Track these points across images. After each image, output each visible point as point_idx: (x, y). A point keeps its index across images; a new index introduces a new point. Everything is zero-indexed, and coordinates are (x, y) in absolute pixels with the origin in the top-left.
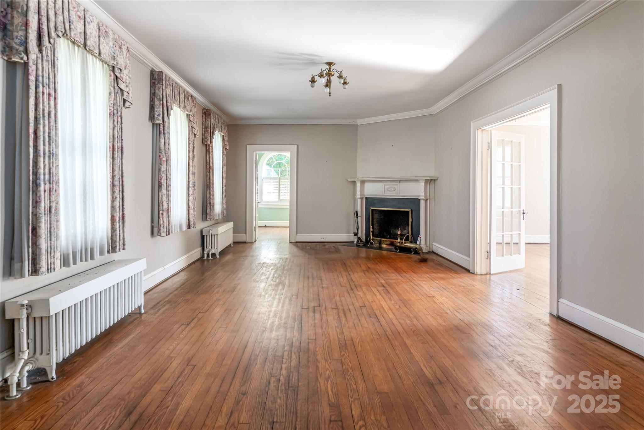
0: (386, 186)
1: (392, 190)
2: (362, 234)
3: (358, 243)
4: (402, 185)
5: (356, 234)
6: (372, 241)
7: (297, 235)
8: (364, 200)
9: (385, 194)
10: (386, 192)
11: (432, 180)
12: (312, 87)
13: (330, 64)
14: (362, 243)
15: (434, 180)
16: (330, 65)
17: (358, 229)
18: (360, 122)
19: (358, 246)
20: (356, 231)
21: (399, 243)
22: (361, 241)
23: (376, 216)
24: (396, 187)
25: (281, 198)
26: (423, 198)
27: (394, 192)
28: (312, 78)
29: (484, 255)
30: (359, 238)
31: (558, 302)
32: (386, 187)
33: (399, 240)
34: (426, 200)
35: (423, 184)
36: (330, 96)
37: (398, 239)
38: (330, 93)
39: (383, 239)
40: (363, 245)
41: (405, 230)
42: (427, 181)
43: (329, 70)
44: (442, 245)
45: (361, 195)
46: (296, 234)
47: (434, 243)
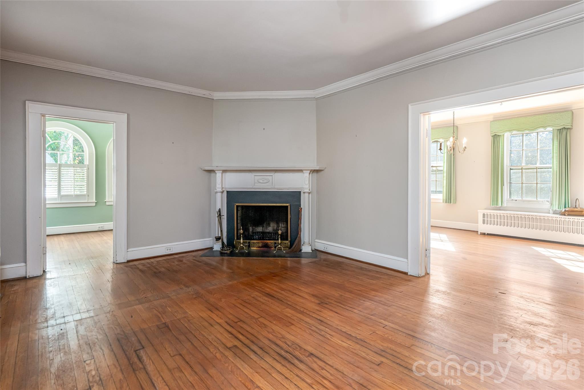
0: (256, 177)
1: (264, 182)
2: (224, 237)
3: (223, 250)
4: (278, 176)
5: (218, 239)
6: (241, 245)
7: (129, 250)
8: (225, 194)
9: (255, 187)
10: (256, 184)
11: (315, 170)
14: (228, 250)
15: (321, 170)
17: (221, 232)
18: (217, 95)
19: (222, 254)
22: (226, 247)
24: (270, 178)
25: (62, 193)
26: (306, 191)
27: (267, 184)
30: (223, 244)
33: (280, 241)
35: (307, 175)
39: (253, 241)
42: (312, 172)
44: (335, 242)
46: (127, 249)
47: (317, 241)
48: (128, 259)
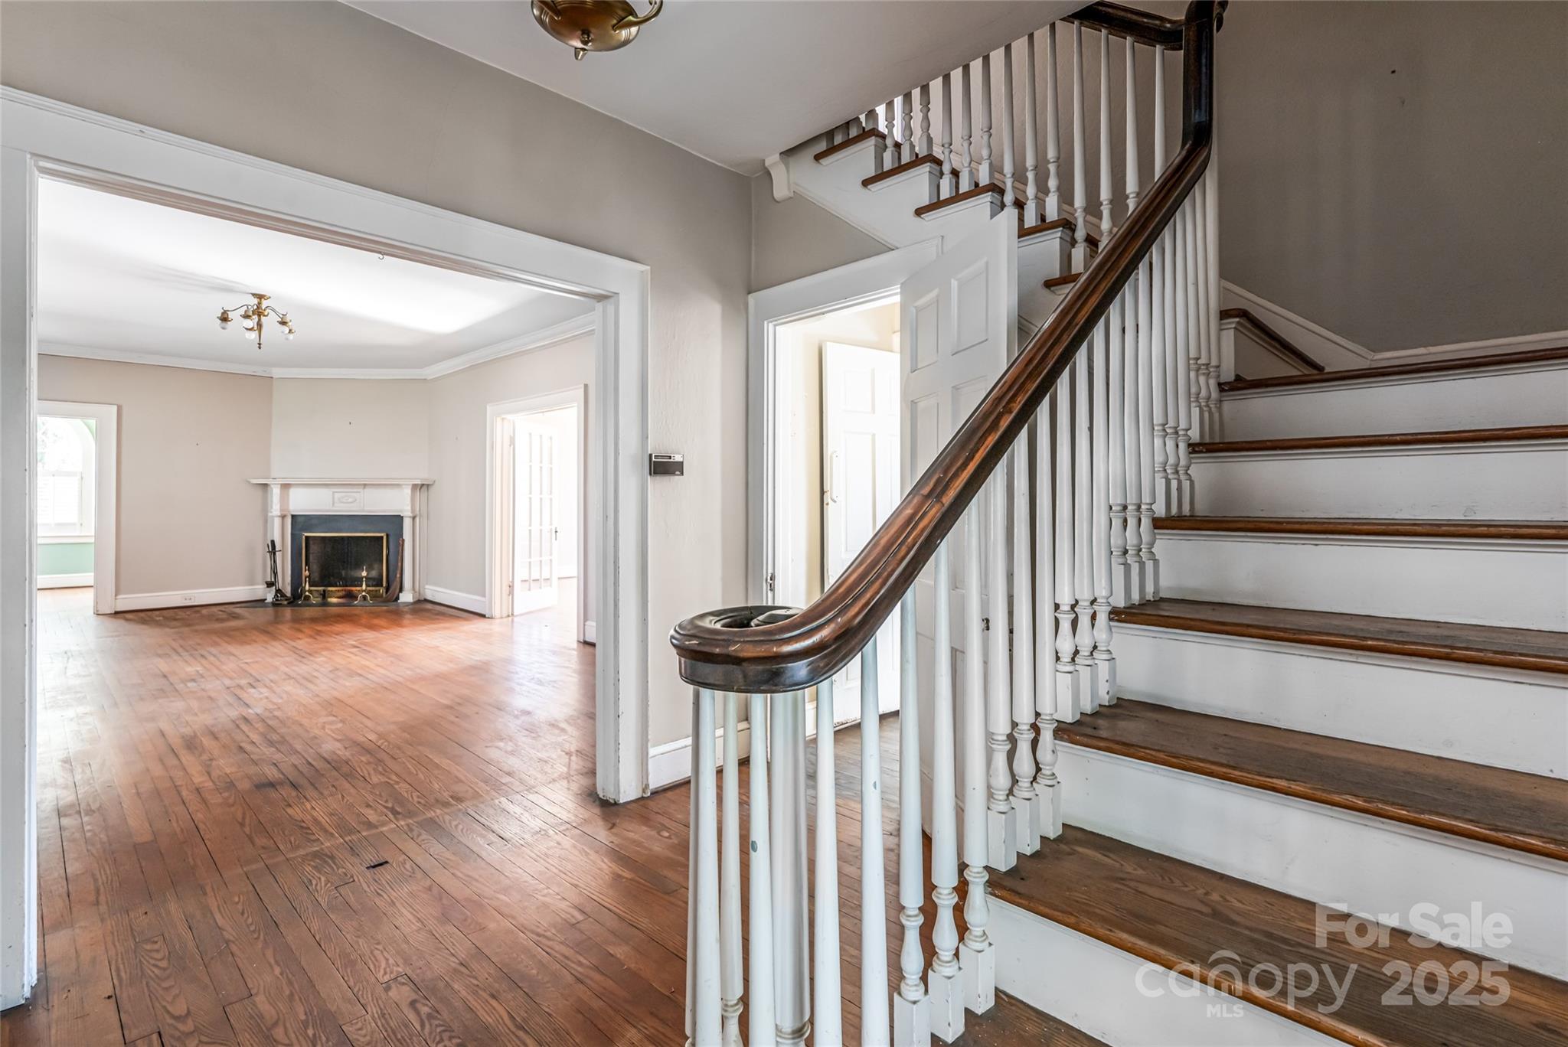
1: (348, 501)
2: (285, 583)
3: (276, 600)
4: (370, 493)
5: (270, 585)
6: (307, 593)
7: (118, 597)
8: (289, 520)
9: (334, 509)
10: (336, 505)
11: (423, 485)
12: (223, 328)
13: (260, 297)
14: (286, 600)
15: (428, 485)
16: (260, 299)
17: (275, 574)
18: (277, 373)
19: (274, 604)
20: (269, 578)
21: (365, 591)
22: (283, 595)
23: (314, 548)
24: (357, 495)
26: (410, 514)
27: (352, 505)
28: (223, 314)
29: (506, 589)
30: (278, 591)
31: (584, 625)
32: (337, 495)
33: (364, 587)
34: (414, 518)
35: (408, 491)
36: (260, 348)
37: (361, 586)
38: (260, 344)
39: (330, 589)
40: (288, 603)
41: (373, 569)
42: (415, 486)
43: (259, 305)
44: (440, 586)
45: (281, 510)
46: (116, 595)
47: (427, 587)
48: (118, 609)
